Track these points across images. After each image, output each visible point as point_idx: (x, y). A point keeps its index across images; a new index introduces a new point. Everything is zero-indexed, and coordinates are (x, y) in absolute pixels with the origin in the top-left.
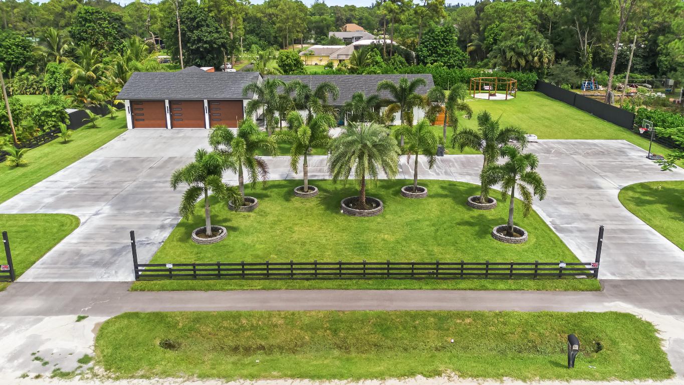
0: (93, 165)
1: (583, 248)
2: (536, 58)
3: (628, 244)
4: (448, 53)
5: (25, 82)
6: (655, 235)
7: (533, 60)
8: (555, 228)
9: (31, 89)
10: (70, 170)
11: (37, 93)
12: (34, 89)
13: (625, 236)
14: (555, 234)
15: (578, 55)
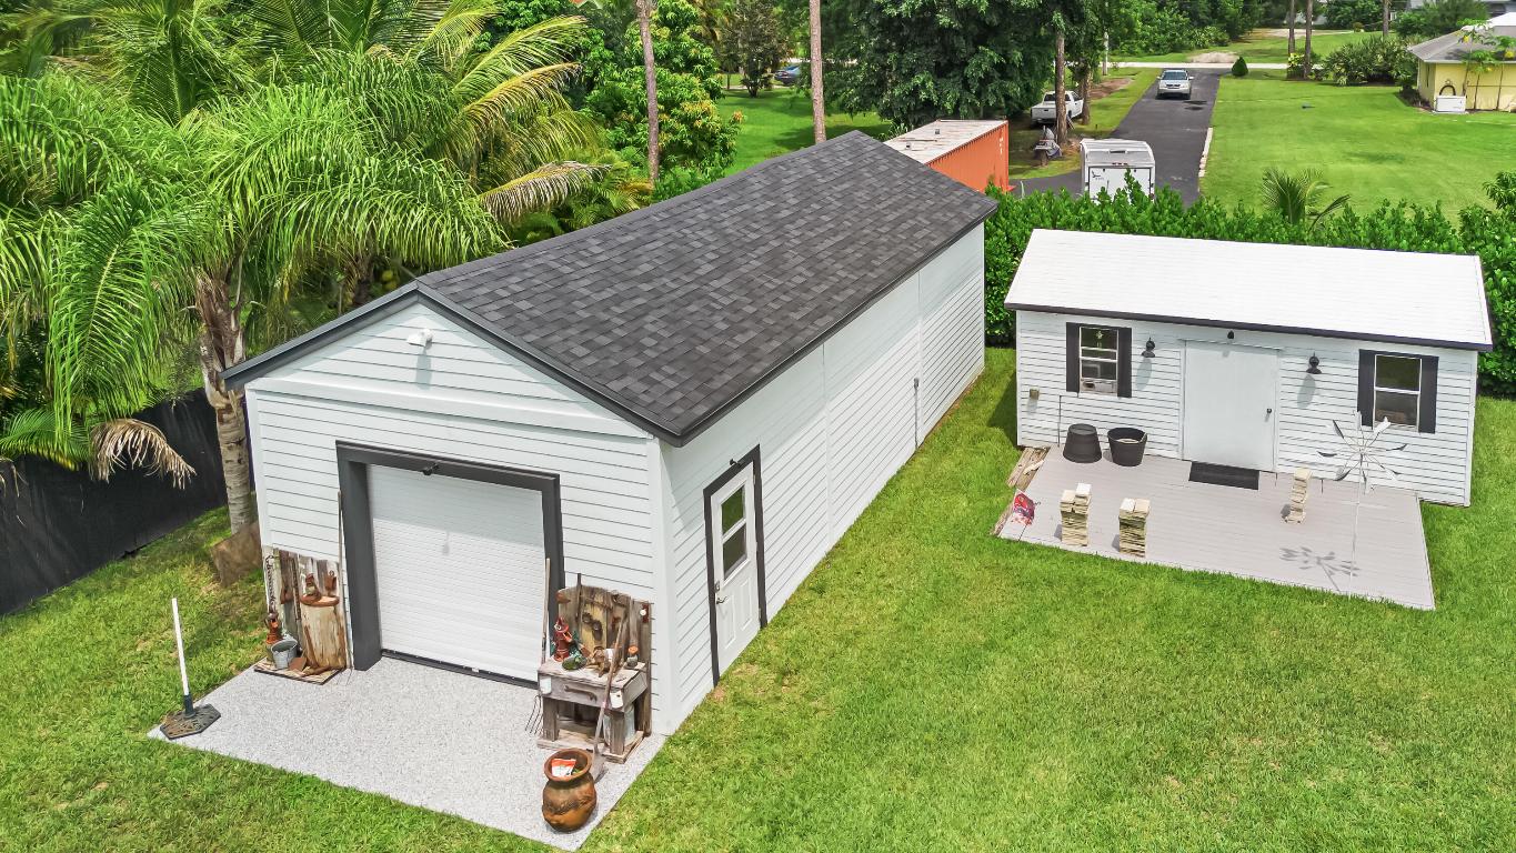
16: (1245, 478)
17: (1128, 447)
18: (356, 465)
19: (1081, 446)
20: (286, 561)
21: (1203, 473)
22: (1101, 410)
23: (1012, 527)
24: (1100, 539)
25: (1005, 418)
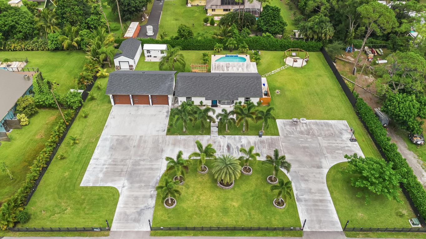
0: (108, 143)
1: (303, 212)
2: (323, 35)
3: (319, 209)
4: (275, 24)
5: (37, 43)
6: (331, 203)
7: (321, 36)
8: (297, 198)
9: (41, 48)
10: (99, 148)
11: (45, 50)
12: (43, 48)
13: (320, 204)
14: (295, 202)
15: (347, 32)
16: (156, 57)
17: (151, 56)
18: (119, 62)
19: (148, 56)
20: (117, 66)
21: (154, 57)
22: (149, 54)
23: (145, 61)
24: (149, 61)
25: (144, 55)
